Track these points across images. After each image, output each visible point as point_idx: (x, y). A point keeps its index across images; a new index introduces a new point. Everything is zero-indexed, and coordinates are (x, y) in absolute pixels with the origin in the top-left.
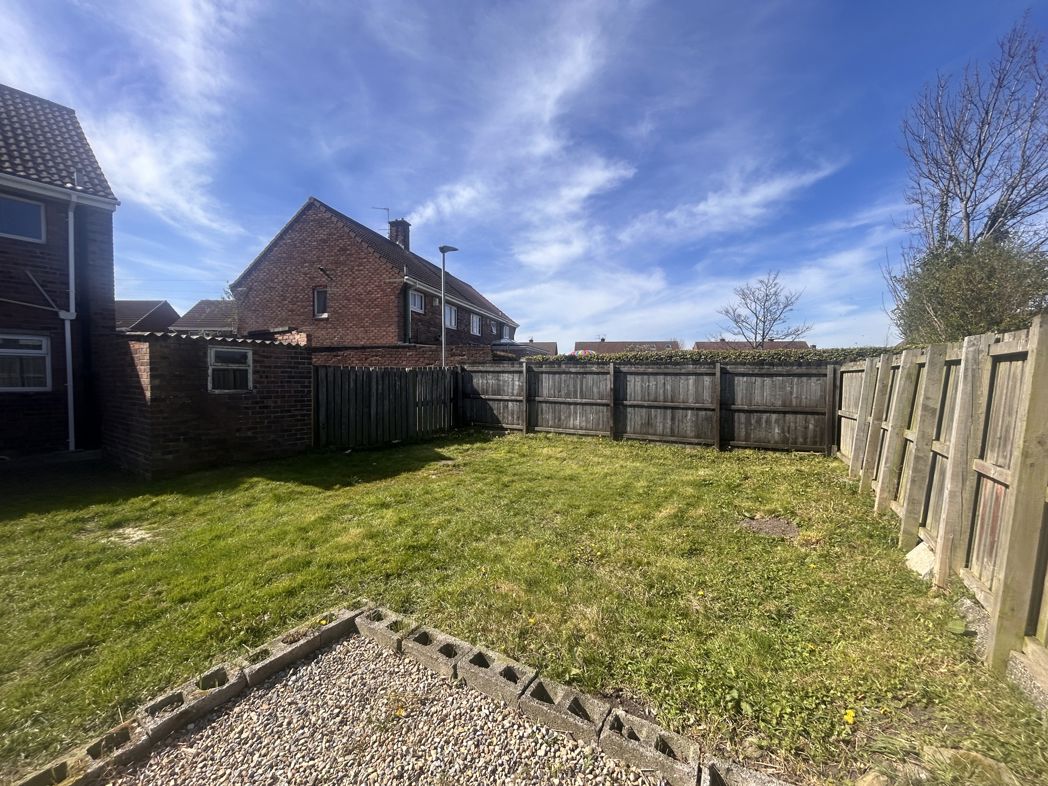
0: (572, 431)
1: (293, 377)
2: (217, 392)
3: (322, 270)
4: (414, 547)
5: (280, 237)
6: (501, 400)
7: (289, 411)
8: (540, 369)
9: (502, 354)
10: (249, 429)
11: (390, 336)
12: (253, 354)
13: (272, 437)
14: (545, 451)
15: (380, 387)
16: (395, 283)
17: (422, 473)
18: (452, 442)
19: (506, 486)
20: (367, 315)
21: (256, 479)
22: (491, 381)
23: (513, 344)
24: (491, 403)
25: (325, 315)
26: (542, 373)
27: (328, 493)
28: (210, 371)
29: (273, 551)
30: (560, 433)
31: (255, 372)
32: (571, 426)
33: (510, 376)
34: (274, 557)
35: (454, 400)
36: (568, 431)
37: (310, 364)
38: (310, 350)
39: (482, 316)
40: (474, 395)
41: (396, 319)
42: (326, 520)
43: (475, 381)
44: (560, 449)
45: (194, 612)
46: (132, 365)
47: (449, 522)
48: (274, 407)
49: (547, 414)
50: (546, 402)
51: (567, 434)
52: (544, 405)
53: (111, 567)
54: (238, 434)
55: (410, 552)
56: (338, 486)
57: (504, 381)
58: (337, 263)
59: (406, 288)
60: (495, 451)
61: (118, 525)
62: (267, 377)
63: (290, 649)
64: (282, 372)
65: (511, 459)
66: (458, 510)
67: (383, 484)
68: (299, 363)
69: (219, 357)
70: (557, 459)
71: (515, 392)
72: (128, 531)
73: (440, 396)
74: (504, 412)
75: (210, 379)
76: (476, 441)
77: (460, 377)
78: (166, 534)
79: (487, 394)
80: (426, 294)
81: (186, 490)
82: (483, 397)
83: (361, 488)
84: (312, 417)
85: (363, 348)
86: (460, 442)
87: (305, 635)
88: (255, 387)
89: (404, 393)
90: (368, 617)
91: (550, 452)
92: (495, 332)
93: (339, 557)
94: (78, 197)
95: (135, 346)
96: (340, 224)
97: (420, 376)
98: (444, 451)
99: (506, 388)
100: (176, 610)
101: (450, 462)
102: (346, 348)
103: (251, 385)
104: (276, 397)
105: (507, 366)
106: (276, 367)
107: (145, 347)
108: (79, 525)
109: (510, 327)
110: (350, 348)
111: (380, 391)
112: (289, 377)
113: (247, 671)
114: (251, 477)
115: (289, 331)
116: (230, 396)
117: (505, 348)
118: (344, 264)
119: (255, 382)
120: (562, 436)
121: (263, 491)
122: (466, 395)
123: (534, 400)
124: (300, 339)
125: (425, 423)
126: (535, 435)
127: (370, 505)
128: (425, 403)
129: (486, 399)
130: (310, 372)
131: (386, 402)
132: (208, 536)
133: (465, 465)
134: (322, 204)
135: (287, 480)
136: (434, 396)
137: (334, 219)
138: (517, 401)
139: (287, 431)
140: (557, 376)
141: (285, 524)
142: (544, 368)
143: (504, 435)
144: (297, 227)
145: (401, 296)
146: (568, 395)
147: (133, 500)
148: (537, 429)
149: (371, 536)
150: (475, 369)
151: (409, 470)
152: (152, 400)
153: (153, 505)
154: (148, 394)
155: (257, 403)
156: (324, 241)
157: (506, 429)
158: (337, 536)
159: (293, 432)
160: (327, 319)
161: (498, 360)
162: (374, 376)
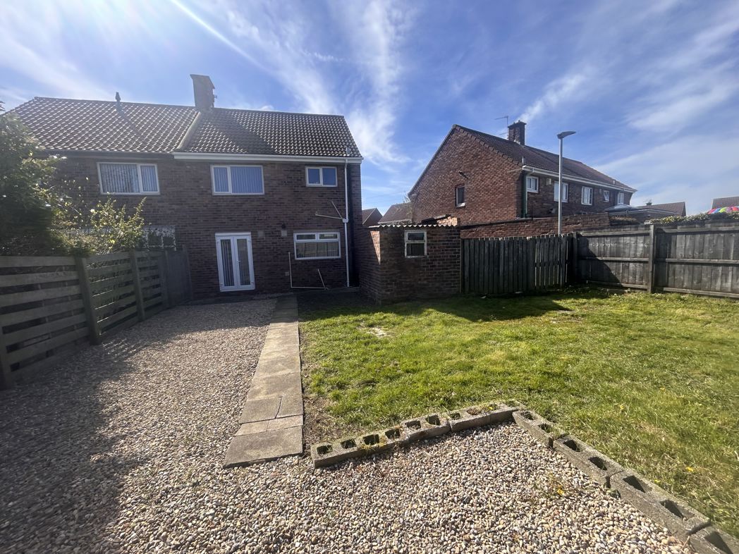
0: (719, 294)
1: (449, 247)
2: (409, 257)
3: (461, 173)
4: (548, 373)
5: (435, 157)
6: (619, 262)
7: (447, 269)
8: (674, 231)
9: (621, 219)
10: (425, 279)
11: (510, 213)
12: (427, 233)
13: (437, 285)
14: (679, 311)
15: (506, 252)
16: (515, 172)
17: (543, 318)
18: (569, 296)
19: (632, 339)
20: (492, 201)
21: (430, 310)
22: (610, 244)
23: (630, 209)
24: (608, 264)
25: (463, 204)
26: (677, 234)
27: (475, 324)
28: (406, 245)
29: (448, 355)
30: (699, 295)
31: (428, 245)
32: (718, 288)
33: (633, 239)
34: (449, 359)
35: (570, 261)
36: (712, 293)
37: (459, 237)
38: (459, 228)
39: (594, 187)
40: (591, 257)
41: (515, 200)
42: (479, 341)
43: (591, 245)
44: (701, 311)
45: (414, 379)
46: (372, 243)
47: (578, 360)
48: (439, 266)
49: (682, 276)
50: (681, 263)
51: (710, 296)
52: (677, 266)
53: (374, 346)
54: (419, 282)
55: (546, 376)
56: (480, 320)
57: (625, 244)
58: (471, 166)
59: (524, 174)
60: (614, 306)
61: (372, 326)
62: (435, 247)
63: (473, 418)
64: (443, 244)
65: (634, 316)
66: (584, 352)
67: (513, 323)
68: (453, 238)
69: (411, 237)
70: (697, 321)
71: (638, 254)
72: (376, 329)
73: (556, 259)
74: (623, 272)
75: (406, 250)
76: (593, 297)
77: (575, 243)
78: (393, 334)
79: (604, 256)
80: (540, 177)
81: (399, 312)
82: (599, 258)
83: (496, 323)
84: (460, 273)
85: (491, 224)
86: (577, 296)
87: (480, 412)
88: (428, 254)
89: (525, 256)
90: (522, 414)
91: (686, 313)
92: (607, 199)
93: (491, 368)
94: (348, 160)
95: (373, 233)
96: (474, 138)
97: (538, 243)
98: (561, 303)
99: (627, 251)
100: (405, 376)
101: (568, 313)
102: (478, 226)
103: (426, 252)
104: (439, 260)
105: (629, 230)
106: (439, 241)
107: (377, 233)
108: (358, 323)
109: (625, 193)
110: (481, 225)
111: (506, 255)
112: (447, 247)
113: (450, 422)
114: (428, 308)
115: (446, 217)
116: (416, 259)
117: (621, 213)
118: (476, 165)
119: (428, 251)
120: (703, 298)
121: (436, 318)
122: (581, 257)
123: (665, 262)
124: (453, 222)
125: (543, 280)
126: (664, 296)
127: (507, 337)
128: (543, 264)
129: (603, 261)
130: (459, 243)
131: (511, 263)
132: (412, 339)
133: (583, 316)
134: (462, 128)
135: (448, 313)
136: (551, 258)
137: (470, 136)
138: (640, 262)
139: (445, 281)
140: (698, 237)
141: (453, 340)
142: (679, 229)
143: (623, 293)
144: (445, 148)
145: (520, 182)
146: (715, 256)
147: (376, 314)
148: (665, 289)
149: (513, 359)
150: (592, 234)
151: (532, 315)
152: (381, 262)
153: (385, 318)
154: (379, 259)
155: (429, 263)
156: (463, 153)
157: (627, 288)
158: (488, 354)
159: (449, 282)
160: (465, 207)
161: (615, 224)
162: (502, 244)
